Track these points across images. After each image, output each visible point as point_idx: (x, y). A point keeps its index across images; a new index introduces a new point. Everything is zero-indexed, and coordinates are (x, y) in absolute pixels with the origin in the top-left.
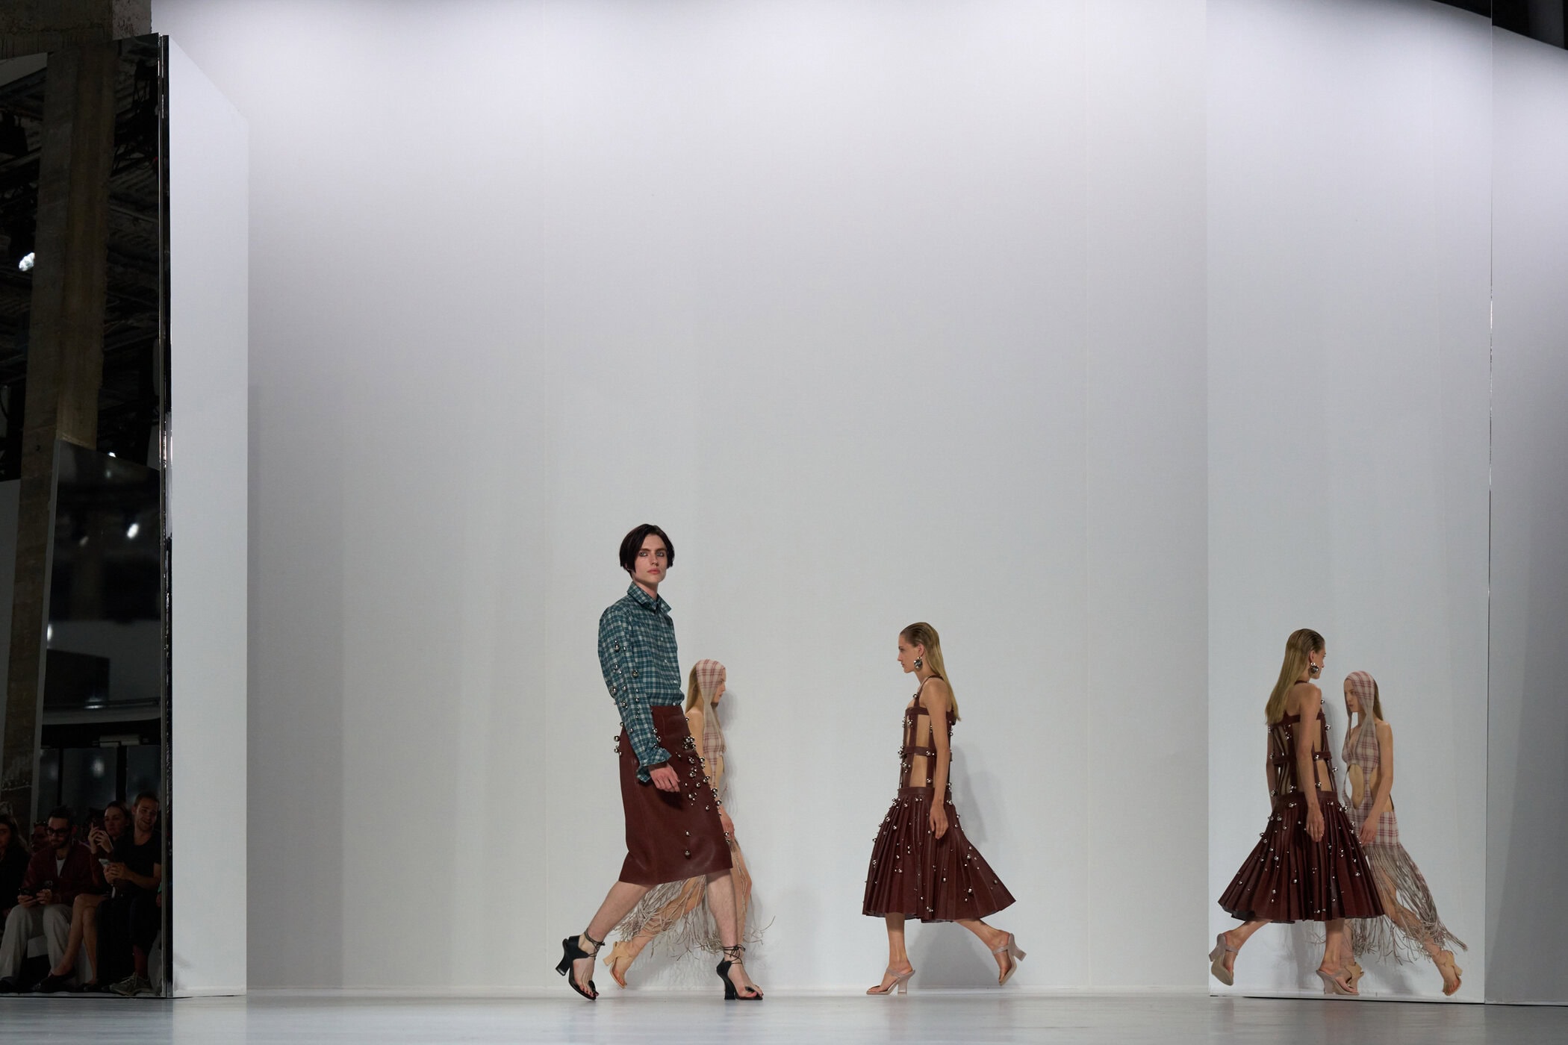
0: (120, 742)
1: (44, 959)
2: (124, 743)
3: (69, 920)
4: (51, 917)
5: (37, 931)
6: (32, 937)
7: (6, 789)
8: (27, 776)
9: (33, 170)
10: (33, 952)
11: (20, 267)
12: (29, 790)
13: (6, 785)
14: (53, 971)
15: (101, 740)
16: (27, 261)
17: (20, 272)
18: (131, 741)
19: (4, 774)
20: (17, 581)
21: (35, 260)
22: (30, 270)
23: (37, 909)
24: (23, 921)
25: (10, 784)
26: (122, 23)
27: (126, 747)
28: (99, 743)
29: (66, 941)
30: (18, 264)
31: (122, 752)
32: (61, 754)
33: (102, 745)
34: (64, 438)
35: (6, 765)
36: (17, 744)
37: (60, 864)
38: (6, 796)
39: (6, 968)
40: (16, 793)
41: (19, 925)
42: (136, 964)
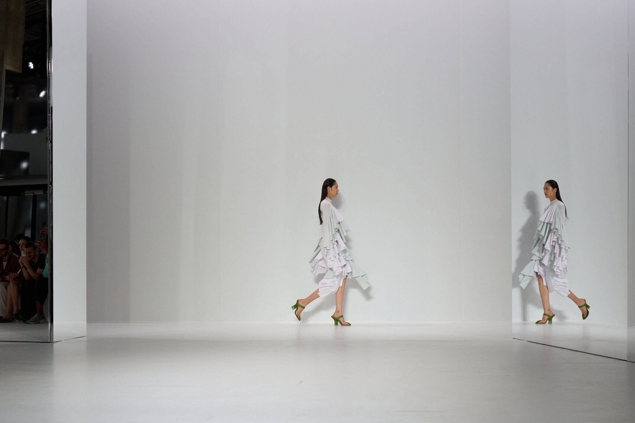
0: (34, 193)
2: (36, 194)
3: (7, 289)
15: (25, 192)
18: (39, 193)
28: (25, 194)
31: (35, 197)
32: (8, 198)
33: (26, 194)
34: (7, 68)
37: (5, 264)
42: (38, 310)
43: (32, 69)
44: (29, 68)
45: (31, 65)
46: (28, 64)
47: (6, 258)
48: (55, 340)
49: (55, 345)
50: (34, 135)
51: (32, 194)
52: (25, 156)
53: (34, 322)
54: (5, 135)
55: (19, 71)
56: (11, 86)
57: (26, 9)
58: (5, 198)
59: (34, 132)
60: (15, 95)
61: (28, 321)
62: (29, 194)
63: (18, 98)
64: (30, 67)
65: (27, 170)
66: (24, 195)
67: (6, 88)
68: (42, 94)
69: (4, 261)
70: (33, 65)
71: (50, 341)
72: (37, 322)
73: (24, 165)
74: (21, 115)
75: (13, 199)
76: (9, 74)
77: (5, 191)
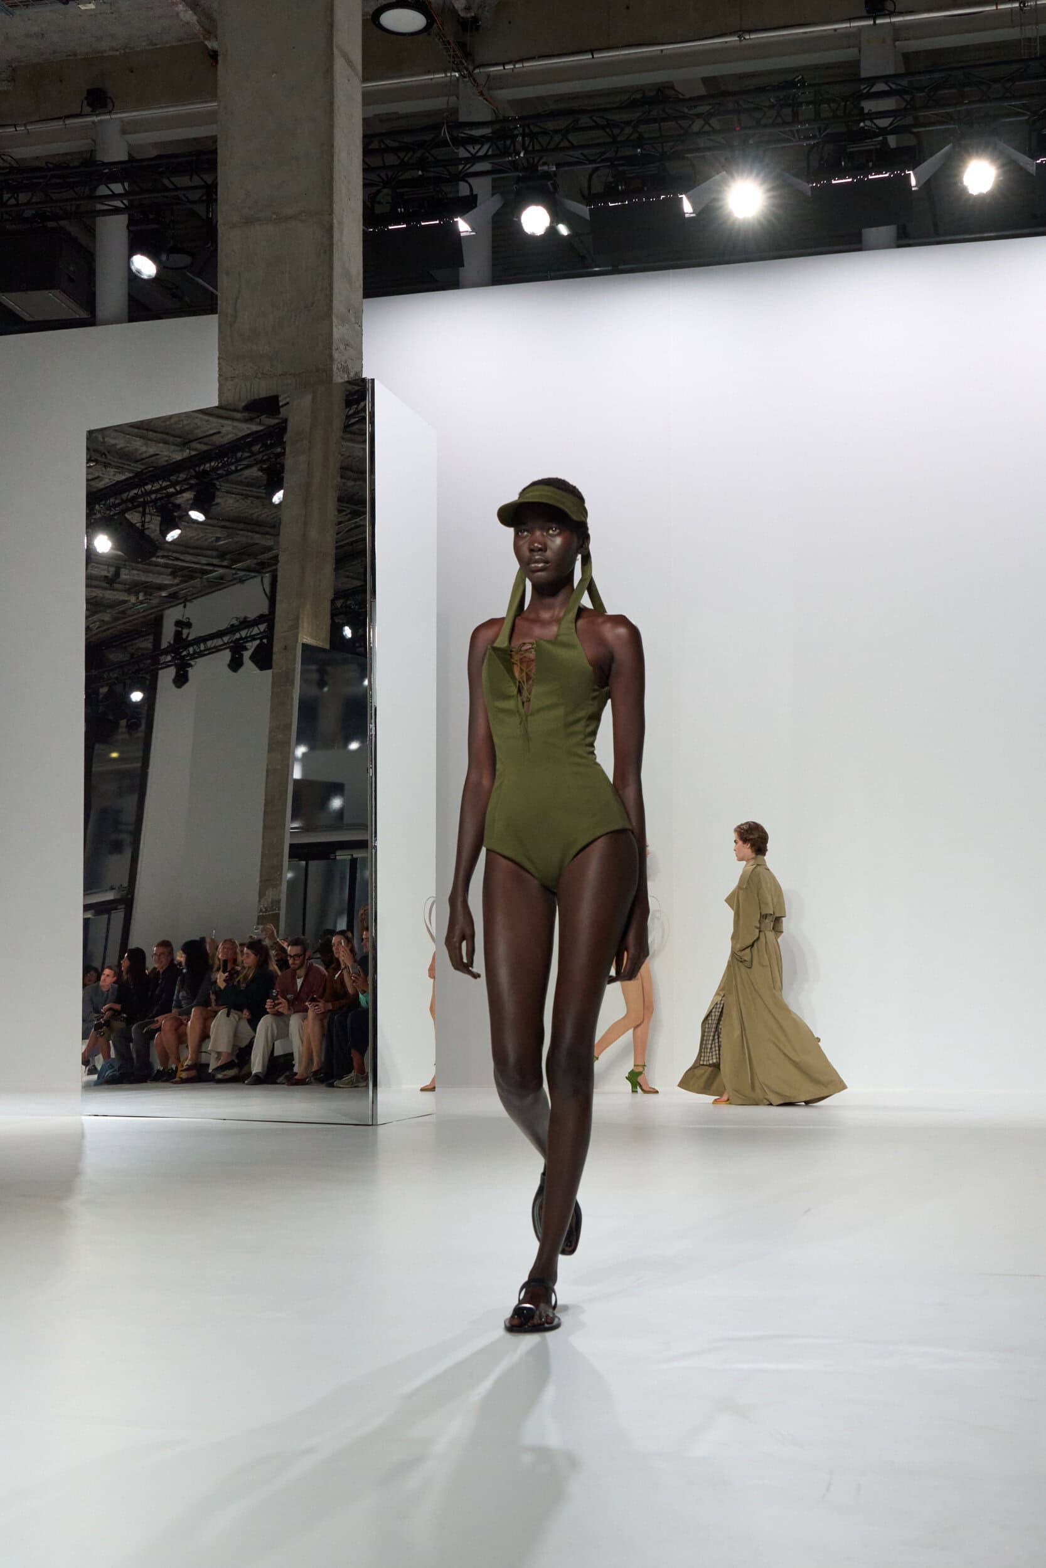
0: (352, 855)
2: (355, 856)
3: (305, 1024)
5: (283, 1033)
6: (276, 1040)
7: (261, 914)
8: (277, 903)
9: (282, 428)
10: (278, 1052)
11: (274, 500)
12: (278, 914)
13: (261, 911)
14: (296, 1068)
15: (337, 853)
16: (278, 497)
17: (274, 505)
19: (259, 901)
20: (270, 749)
21: (284, 494)
22: (280, 504)
24: (270, 1028)
25: (264, 910)
26: (340, 366)
27: (357, 858)
28: (336, 856)
30: (272, 499)
31: (354, 862)
32: (307, 865)
33: (338, 858)
34: (305, 640)
35: (261, 895)
36: (269, 878)
37: (299, 981)
38: (261, 920)
39: (257, 1065)
40: (268, 917)
41: (267, 1031)
42: (355, 1064)
43: (350, 639)
44: (343, 637)
45: (348, 632)
46: (342, 630)
48: (380, 1120)
49: (381, 1130)
50: (354, 751)
51: (349, 857)
52: (337, 788)
53: (347, 1084)
54: (304, 754)
55: (325, 644)
56: (314, 667)
57: (337, 534)
58: (303, 863)
59: (354, 746)
60: (321, 683)
62: (343, 856)
63: (326, 689)
64: (346, 635)
65: (341, 813)
66: (335, 858)
67: (303, 672)
68: (366, 683)
70: (350, 631)
71: (369, 1122)
72: (353, 1084)
73: (336, 803)
74: (329, 718)
75: (316, 867)
76: (305, 646)
77: (298, 852)
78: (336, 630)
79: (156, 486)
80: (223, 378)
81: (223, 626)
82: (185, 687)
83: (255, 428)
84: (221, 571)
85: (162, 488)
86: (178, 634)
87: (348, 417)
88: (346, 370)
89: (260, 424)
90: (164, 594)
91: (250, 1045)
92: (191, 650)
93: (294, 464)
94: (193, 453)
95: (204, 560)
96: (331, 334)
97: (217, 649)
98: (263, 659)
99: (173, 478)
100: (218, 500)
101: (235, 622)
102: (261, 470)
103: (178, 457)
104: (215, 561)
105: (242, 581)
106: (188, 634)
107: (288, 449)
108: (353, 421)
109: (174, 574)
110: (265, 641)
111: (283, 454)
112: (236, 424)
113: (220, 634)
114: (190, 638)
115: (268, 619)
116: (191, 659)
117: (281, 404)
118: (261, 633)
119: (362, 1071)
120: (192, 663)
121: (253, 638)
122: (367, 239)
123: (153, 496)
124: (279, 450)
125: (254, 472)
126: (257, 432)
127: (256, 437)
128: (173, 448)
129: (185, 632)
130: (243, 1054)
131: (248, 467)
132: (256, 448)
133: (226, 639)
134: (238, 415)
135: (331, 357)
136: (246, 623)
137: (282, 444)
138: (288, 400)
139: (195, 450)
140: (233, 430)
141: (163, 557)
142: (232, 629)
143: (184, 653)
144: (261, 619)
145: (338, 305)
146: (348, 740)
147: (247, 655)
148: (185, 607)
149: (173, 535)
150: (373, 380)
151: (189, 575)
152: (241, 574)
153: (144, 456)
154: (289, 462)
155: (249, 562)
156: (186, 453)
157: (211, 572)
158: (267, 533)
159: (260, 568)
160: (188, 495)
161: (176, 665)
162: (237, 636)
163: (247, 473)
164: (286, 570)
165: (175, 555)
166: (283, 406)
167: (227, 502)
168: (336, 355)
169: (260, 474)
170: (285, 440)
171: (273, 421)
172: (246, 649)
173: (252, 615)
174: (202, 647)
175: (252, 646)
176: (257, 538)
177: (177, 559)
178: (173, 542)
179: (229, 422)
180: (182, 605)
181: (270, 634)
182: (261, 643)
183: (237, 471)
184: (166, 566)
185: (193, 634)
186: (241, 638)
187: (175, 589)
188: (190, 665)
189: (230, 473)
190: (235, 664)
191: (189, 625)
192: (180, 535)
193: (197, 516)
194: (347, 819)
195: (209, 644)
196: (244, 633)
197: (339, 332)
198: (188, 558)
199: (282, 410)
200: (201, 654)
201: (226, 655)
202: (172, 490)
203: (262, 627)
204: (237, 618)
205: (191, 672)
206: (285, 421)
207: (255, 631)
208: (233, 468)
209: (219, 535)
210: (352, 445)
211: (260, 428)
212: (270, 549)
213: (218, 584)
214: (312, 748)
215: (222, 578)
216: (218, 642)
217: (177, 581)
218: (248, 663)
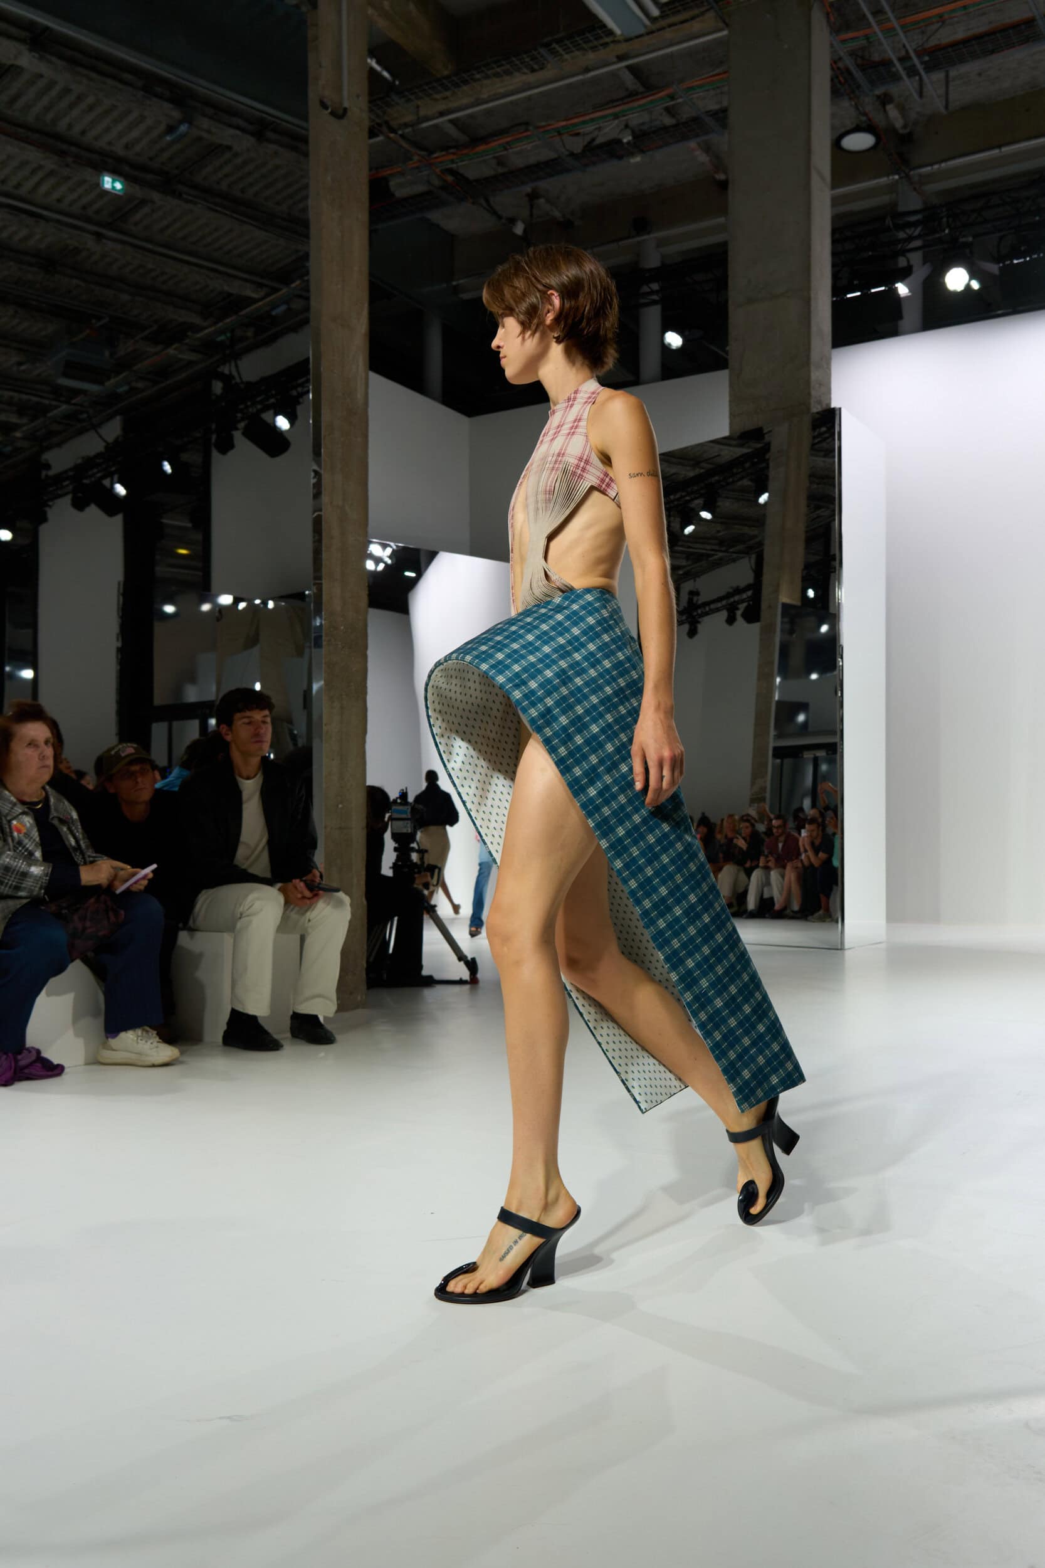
0: (815, 755)
1: (771, 899)
2: (817, 755)
3: (783, 876)
4: (774, 875)
5: (768, 883)
6: (763, 887)
8: (764, 789)
9: (767, 448)
10: (766, 896)
11: (760, 501)
14: (777, 907)
16: (763, 498)
17: (760, 504)
18: (821, 754)
19: (751, 788)
20: (759, 679)
21: (769, 497)
22: (766, 503)
23: (767, 868)
24: (760, 879)
27: (818, 757)
28: (803, 755)
29: (782, 887)
30: (758, 501)
31: (816, 759)
32: (785, 762)
33: (805, 756)
34: (784, 600)
35: (753, 783)
36: (758, 771)
37: (780, 845)
38: (753, 801)
39: (751, 903)
40: (758, 799)
41: (758, 881)
42: (823, 905)
43: (812, 599)
44: (808, 597)
45: (811, 593)
46: (807, 592)
47: (782, 839)
48: (847, 945)
49: (847, 953)
50: (814, 681)
51: (812, 756)
52: (803, 707)
53: (817, 919)
54: (780, 683)
55: (797, 602)
56: (786, 620)
58: (778, 761)
59: (814, 676)
60: (791, 632)
61: (810, 918)
62: (808, 755)
63: (794, 636)
64: (811, 596)
65: (805, 724)
67: (782, 623)
69: (781, 842)
70: (813, 592)
71: (839, 947)
72: (822, 919)
73: (801, 718)
74: (797, 656)
75: (788, 762)
76: (785, 606)
77: (779, 752)
78: (804, 592)
79: (678, 496)
80: (732, 416)
81: (722, 593)
82: (696, 638)
83: (745, 451)
84: (720, 554)
85: (682, 497)
86: (690, 601)
87: (814, 438)
88: (819, 402)
89: (749, 447)
90: (681, 572)
91: (745, 892)
92: (699, 611)
93: (776, 474)
94: (702, 471)
95: (708, 547)
96: (809, 376)
97: (718, 610)
98: (753, 615)
99: (689, 490)
100: (719, 504)
101: (731, 590)
102: (751, 480)
103: (691, 474)
104: (717, 548)
105: (734, 560)
106: (698, 600)
107: (771, 464)
108: (816, 441)
109: (687, 558)
110: (751, 603)
111: (768, 467)
112: (731, 449)
113: (720, 599)
114: (700, 602)
115: (756, 586)
116: (699, 618)
117: (765, 432)
118: (748, 597)
119: (827, 910)
120: (700, 620)
121: (743, 601)
122: (834, 305)
123: (676, 503)
124: (764, 465)
125: (746, 482)
126: (748, 453)
127: (745, 457)
128: (688, 468)
129: (695, 599)
130: (741, 897)
131: (742, 478)
132: (747, 465)
133: (724, 602)
134: (734, 442)
135: (809, 394)
136: (738, 591)
137: (767, 461)
138: (770, 429)
139: (703, 468)
140: (729, 454)
141: (682, 546)
142: (728, 596)
143: (695, 614)
144: (748, 588)
145: (815, 356)
146: (810, 673)
147: (739, 613)
148: (695, 581)
149: (689, 529)
150: (840, 409)
151: (699, 557)
152: (735, 556)
153: (668, 475)
154: (772, 473)
155: (741, 547)
156: (698, 471)
157: (713, 555)
158: (753, 526)
159: (747, 552)
160: (700, 501)
161: (689, 623)
162: (732, 600)
163: (740, 483)
164: (770, 553)
165: (690, 544)
166: (766, 433)
167: (726, 505)
168: (813, 393)
169: (750, 483)
170: (767, 457)
171: (759, 445)
172: (738, 609)
173: (742, 585)
174: (707, 609)
175: (742, 607)
176: (746, 530)
177: (689, 547)
178: (691, 534)
179: (726, 447)
180: (692, 581)
181: (756, 599)
182: (749, 605)
183: (733, 482)
184: (682, 552)
185: (701, 599)
186: (734, 602)
187: (688, 568)
188: (699, 622)
189: (728, 484)
190: (731, 620)
191: (697, 593)
192: (694, 530)
193: (706, 515)
194: (810, 729)
195: (713, 606)
196: (736, 598)
197: (815, 375)
198: (698, 546)
199: (766, 436)
200: (707, 614)
201: (724, 614)
202: (688, 498)
203: (750, 593)
204: (732, 588)
205: (699, 627)
206: (768, 445)
207: (744, 596)
208: (731, 480)
209: (718, 529)
210: (816, 458)
211: (750, 450)
212: (755, 536)
213: (718, 564)
214: (784, 678)
215: (721, 559)
216: (719, 605)
217: (689, 563)
218: (740, 621)
